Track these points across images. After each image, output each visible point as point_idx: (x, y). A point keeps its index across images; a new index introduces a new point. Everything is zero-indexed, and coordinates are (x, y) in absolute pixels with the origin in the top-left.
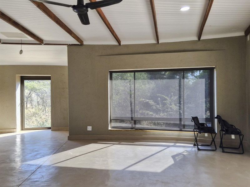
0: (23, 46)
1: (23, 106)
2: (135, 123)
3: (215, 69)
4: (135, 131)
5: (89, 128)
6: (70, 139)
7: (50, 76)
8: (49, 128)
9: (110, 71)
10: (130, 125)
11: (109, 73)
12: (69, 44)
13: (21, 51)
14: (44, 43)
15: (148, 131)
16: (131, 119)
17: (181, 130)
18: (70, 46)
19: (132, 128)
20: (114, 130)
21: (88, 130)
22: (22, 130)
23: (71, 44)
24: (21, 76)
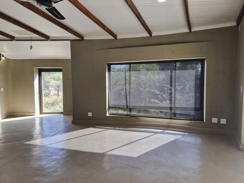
0: (33, 42)
1: (41, 94)
2: (130, 111)
3: (205, 60)
4: (129, 117)
5: (90, 114)
6: (73, 123)
7: (61, 68)
8: (62, 113)
9: (107, 64)
10: (126, 113)
11: (107, 65)
12: (71, 39)
13: (31, 46)
14: (50, 39)
15: (141, 119)
16: (126, 107)
17: (171, 119)
18: (72, 41)
19: (127, 115)
20: (111, 117)
21: (89, 116)
22: (41, 113)
23: (73, 39)
24: (39, 69)
